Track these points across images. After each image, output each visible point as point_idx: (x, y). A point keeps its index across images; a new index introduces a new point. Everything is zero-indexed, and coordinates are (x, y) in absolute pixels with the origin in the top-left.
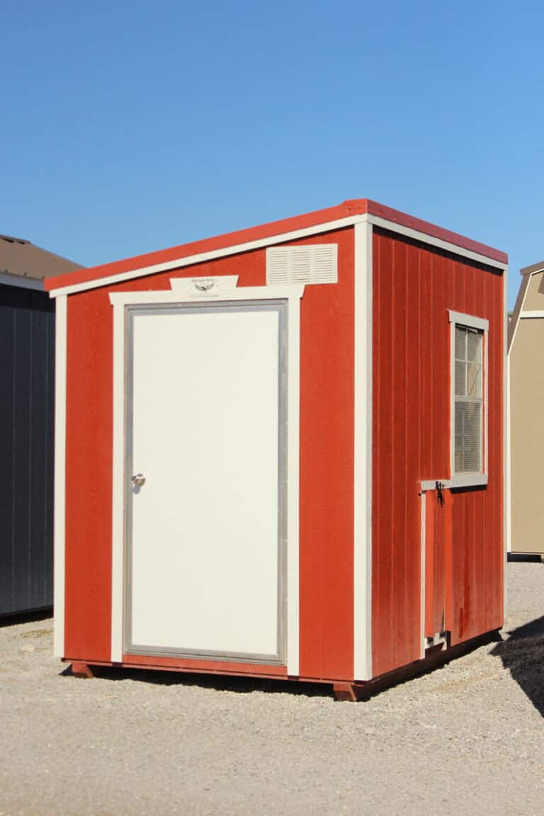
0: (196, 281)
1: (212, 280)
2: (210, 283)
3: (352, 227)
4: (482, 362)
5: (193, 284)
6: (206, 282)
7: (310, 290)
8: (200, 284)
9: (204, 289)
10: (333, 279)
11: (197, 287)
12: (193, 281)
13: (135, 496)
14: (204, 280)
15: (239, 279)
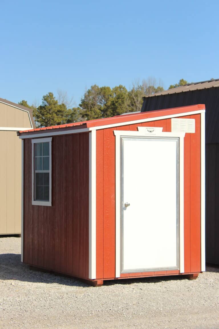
0: (148, 128)
1: (154, 129)
2: (153, 130)
3: (200, 114)
5: (147, 130)
6: (151, 129)
7: (187, 135)
8: (149, 130)
9: (151, 132)
10: (193, 131)
11: (148, 131)
12: (146, 128)
13: (124, 211)
14: (150, 128)
15: (163, 129)
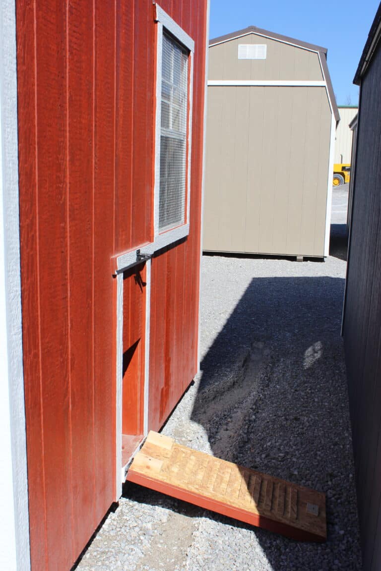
4: (186, 90)
